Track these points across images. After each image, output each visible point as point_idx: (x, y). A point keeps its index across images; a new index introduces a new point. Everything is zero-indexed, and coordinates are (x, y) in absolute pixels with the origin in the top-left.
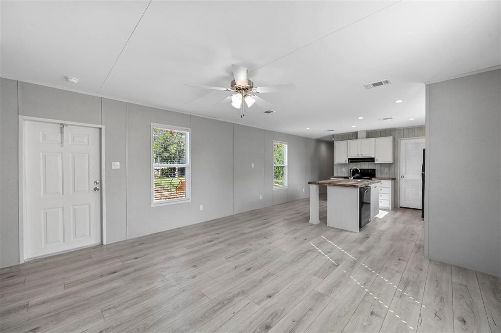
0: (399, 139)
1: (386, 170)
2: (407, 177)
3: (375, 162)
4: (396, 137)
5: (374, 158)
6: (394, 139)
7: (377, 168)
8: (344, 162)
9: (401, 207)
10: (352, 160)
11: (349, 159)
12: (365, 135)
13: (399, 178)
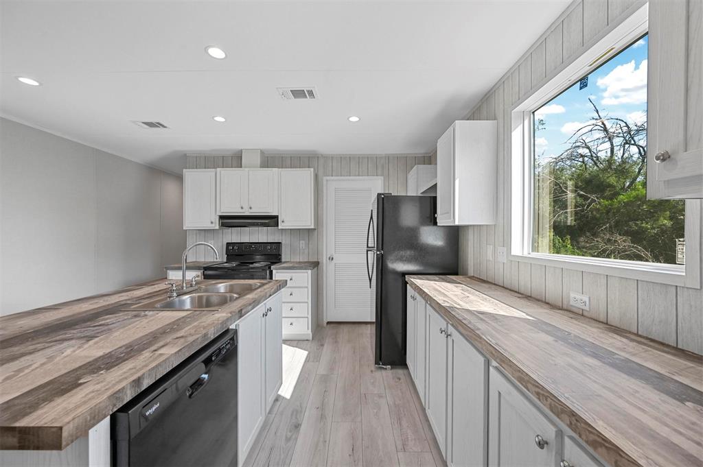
0: (325, 178)
1: (302, 244)
2: (340, 259)
3: (280, 227)
4: (320, 173)
5: (276, 217)
6: (316, 176)
7: (285, 241)
8: (208, 226)
9: (328, 323)
10: (228, 221)
11: (221, 217)
12: (257, 160)
13: (324, 261)
